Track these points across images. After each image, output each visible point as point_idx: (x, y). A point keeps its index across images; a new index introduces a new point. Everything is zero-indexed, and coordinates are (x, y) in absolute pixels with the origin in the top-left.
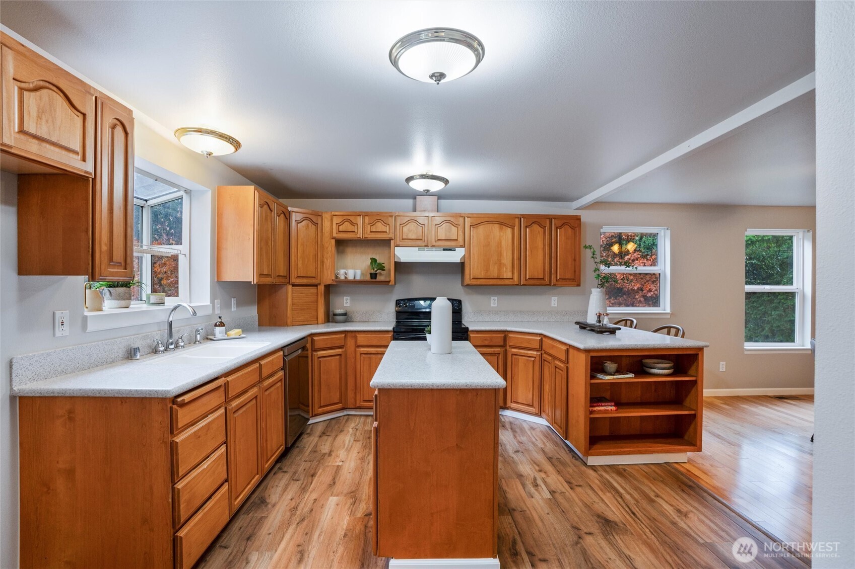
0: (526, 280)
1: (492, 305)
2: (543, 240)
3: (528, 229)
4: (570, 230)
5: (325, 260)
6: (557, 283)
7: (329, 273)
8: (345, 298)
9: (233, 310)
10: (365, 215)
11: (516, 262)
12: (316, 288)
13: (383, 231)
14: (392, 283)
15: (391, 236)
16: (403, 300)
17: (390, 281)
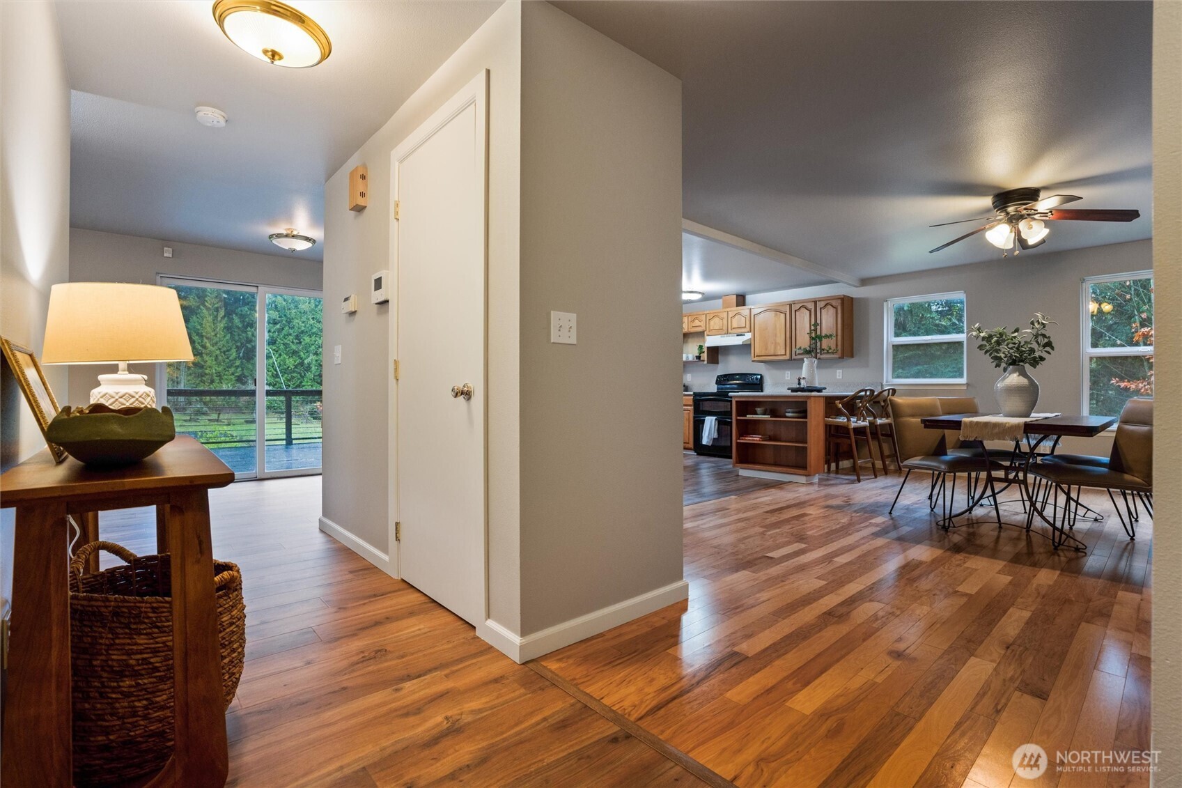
0: (796, 355)
3: (797, 313)
4: (832, 309)
8: (689, 374)
10: (688, 315)
11: (788, 341)
13: (699, 325)
14: (706, 362)
15: (704, 328)
16: (721, 376)
17: (704, 361)
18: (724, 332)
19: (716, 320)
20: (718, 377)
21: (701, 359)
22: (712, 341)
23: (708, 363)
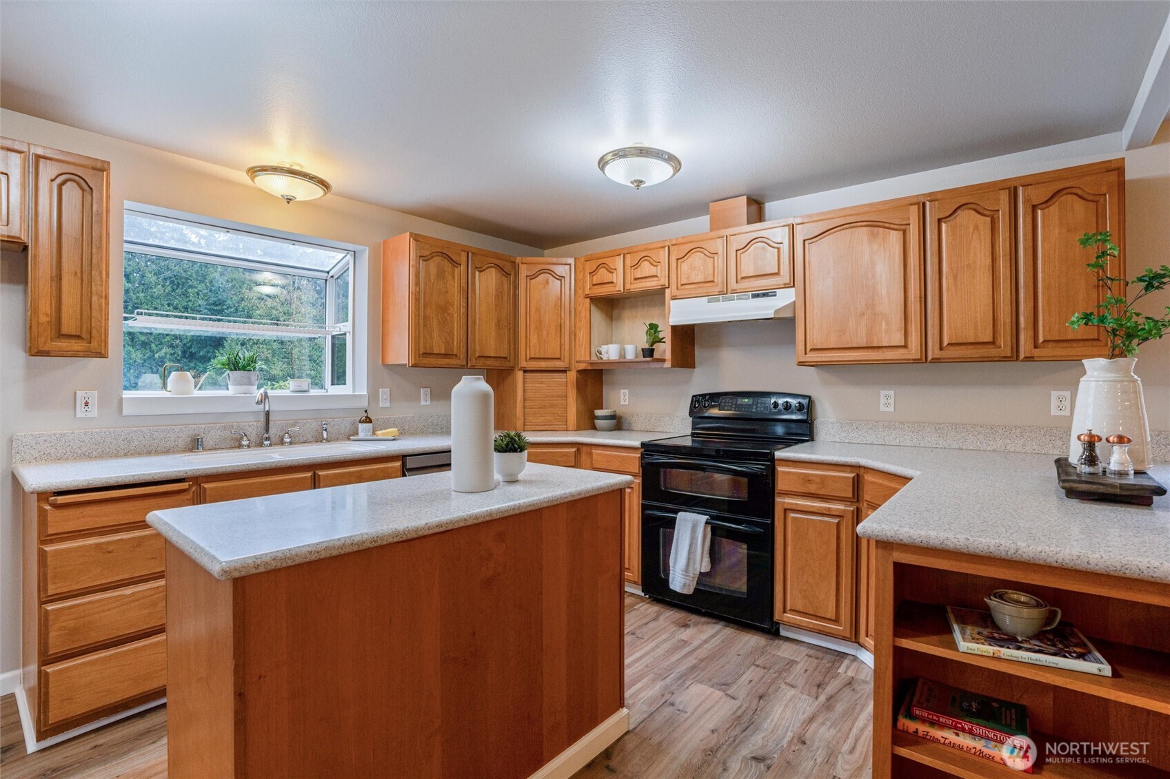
0: (941, 349)
1: (883, 408)
2: (988, 245)
3: (944, 226)
4: (1079, 205)
5: (578, 332)
6: (1037, 353)
7: (583, 351)
8: (622, 391)
9: (423, 403)
10: (625, 253)
11: (914, 307)
12: (565, 374)
13: (652, 275)
14: (668, 364)
15: (664, 281)
16: (703, 396)
17: (663, 361)
18: (717, 289)
19: (697, 259)
20: (696, 399)
21: (656, 355)
22: (682, 312)
23: (673, 366)
